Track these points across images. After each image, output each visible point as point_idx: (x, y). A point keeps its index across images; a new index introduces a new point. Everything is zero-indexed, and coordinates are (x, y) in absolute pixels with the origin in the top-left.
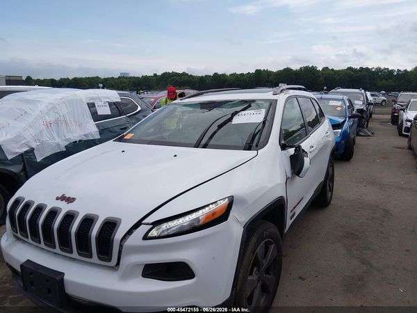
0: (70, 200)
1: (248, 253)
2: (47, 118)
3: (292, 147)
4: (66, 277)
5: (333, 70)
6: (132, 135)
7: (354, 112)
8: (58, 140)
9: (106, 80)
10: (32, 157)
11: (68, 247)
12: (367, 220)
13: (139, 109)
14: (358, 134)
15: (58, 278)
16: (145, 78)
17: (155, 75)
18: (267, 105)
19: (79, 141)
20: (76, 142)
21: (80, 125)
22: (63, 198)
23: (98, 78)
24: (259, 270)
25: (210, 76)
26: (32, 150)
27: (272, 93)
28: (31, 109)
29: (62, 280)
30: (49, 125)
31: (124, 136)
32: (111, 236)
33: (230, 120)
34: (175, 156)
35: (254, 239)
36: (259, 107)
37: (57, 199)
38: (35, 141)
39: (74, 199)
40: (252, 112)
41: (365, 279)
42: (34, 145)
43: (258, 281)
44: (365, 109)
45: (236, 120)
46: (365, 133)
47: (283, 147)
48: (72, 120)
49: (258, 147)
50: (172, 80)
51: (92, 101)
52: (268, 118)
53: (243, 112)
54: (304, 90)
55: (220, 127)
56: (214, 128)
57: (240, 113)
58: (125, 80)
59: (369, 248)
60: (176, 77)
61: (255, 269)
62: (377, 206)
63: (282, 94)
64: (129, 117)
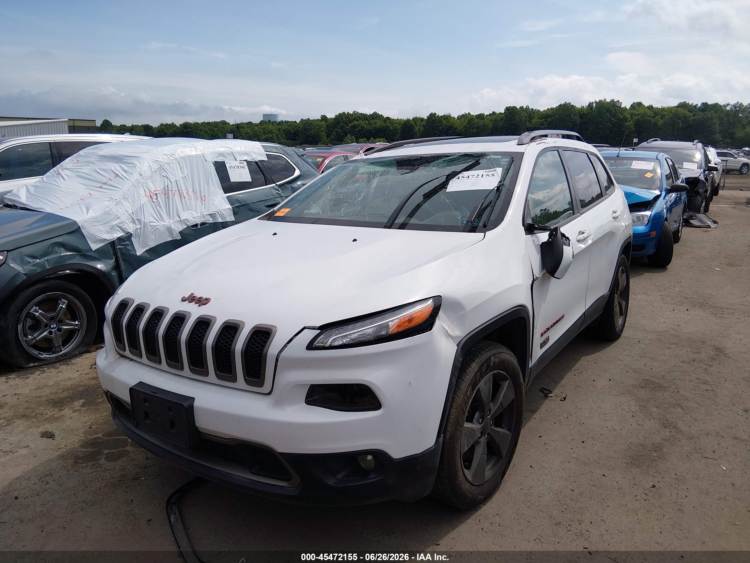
0: (202, 301)
1: (464, 385)
2: (151, 185)
3: (544, 229)
4: (196, 404)
5: (651, 108)
6: (287, 210)
7: (679, 182)
8: (168, 222)
9: (238, 126)
10: (128, 248)
11: (202, 367)
12: (683, 362)
13: (297, 173)
14: (687, 223)
15: (186, 404)
16: (307, 124)
17: (324, 118)
18: (505, 161)
19: (202, 224)
20: (196, 225)
21: (203, 199)
22: (192, 299)
23: (224, 123)
24: (483, 418)
25: (422, 120)
26: (129, 236)
27: (516, 141)
28: (125, 171)
29: (191, 407)
30: (153, 197)
31: (274, 212)
32: (262, 350)
33: (444, 185)
34: (355, 240)
35: (474, 366)
36: (492, 165)
37: (184, 300)
38: (134, 222)
39: (207, 300)
40: (481, 172)
41: (665, 450)
42: (131, 228)
43: (482, 433)
44: (702, 178)
45: (454, 186)
46: (700, 221)
47: (530, 229)
48: (191, 190)
49: (486, 228)
50: (354, 127)
51: (220, 159)
52: (507, 182)
53: (466, 174)
54: (578, 139)
55: (428, 196)
56: (418, 198)
57: (460, 175)
58: (270, 127)
59: (679, 405)
60: (360, 121)
61: (477, 415)
62: (703, 342)
63: (533, 144)
64: (280, 186)
